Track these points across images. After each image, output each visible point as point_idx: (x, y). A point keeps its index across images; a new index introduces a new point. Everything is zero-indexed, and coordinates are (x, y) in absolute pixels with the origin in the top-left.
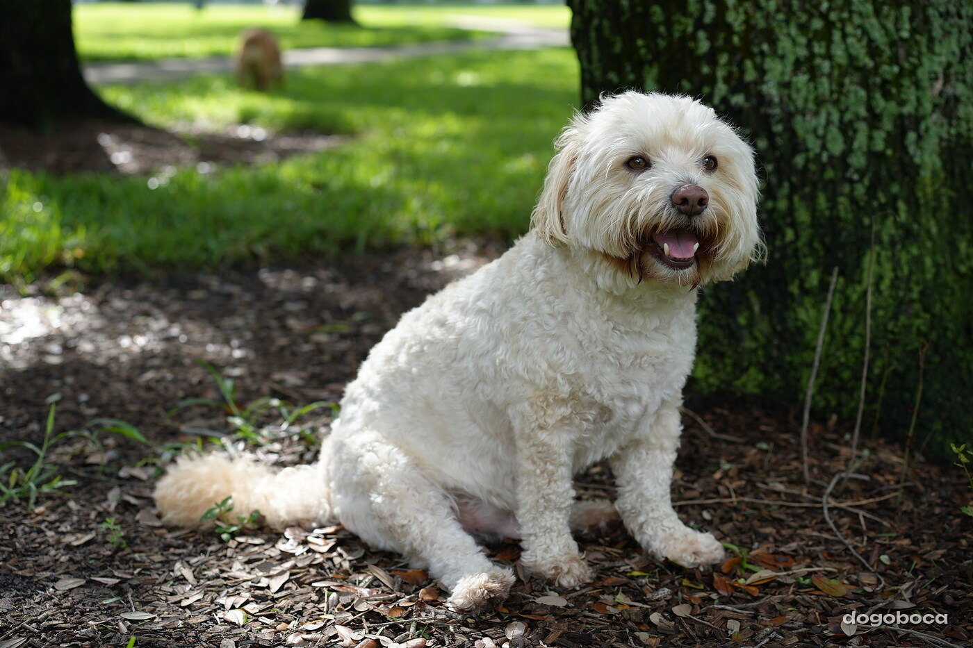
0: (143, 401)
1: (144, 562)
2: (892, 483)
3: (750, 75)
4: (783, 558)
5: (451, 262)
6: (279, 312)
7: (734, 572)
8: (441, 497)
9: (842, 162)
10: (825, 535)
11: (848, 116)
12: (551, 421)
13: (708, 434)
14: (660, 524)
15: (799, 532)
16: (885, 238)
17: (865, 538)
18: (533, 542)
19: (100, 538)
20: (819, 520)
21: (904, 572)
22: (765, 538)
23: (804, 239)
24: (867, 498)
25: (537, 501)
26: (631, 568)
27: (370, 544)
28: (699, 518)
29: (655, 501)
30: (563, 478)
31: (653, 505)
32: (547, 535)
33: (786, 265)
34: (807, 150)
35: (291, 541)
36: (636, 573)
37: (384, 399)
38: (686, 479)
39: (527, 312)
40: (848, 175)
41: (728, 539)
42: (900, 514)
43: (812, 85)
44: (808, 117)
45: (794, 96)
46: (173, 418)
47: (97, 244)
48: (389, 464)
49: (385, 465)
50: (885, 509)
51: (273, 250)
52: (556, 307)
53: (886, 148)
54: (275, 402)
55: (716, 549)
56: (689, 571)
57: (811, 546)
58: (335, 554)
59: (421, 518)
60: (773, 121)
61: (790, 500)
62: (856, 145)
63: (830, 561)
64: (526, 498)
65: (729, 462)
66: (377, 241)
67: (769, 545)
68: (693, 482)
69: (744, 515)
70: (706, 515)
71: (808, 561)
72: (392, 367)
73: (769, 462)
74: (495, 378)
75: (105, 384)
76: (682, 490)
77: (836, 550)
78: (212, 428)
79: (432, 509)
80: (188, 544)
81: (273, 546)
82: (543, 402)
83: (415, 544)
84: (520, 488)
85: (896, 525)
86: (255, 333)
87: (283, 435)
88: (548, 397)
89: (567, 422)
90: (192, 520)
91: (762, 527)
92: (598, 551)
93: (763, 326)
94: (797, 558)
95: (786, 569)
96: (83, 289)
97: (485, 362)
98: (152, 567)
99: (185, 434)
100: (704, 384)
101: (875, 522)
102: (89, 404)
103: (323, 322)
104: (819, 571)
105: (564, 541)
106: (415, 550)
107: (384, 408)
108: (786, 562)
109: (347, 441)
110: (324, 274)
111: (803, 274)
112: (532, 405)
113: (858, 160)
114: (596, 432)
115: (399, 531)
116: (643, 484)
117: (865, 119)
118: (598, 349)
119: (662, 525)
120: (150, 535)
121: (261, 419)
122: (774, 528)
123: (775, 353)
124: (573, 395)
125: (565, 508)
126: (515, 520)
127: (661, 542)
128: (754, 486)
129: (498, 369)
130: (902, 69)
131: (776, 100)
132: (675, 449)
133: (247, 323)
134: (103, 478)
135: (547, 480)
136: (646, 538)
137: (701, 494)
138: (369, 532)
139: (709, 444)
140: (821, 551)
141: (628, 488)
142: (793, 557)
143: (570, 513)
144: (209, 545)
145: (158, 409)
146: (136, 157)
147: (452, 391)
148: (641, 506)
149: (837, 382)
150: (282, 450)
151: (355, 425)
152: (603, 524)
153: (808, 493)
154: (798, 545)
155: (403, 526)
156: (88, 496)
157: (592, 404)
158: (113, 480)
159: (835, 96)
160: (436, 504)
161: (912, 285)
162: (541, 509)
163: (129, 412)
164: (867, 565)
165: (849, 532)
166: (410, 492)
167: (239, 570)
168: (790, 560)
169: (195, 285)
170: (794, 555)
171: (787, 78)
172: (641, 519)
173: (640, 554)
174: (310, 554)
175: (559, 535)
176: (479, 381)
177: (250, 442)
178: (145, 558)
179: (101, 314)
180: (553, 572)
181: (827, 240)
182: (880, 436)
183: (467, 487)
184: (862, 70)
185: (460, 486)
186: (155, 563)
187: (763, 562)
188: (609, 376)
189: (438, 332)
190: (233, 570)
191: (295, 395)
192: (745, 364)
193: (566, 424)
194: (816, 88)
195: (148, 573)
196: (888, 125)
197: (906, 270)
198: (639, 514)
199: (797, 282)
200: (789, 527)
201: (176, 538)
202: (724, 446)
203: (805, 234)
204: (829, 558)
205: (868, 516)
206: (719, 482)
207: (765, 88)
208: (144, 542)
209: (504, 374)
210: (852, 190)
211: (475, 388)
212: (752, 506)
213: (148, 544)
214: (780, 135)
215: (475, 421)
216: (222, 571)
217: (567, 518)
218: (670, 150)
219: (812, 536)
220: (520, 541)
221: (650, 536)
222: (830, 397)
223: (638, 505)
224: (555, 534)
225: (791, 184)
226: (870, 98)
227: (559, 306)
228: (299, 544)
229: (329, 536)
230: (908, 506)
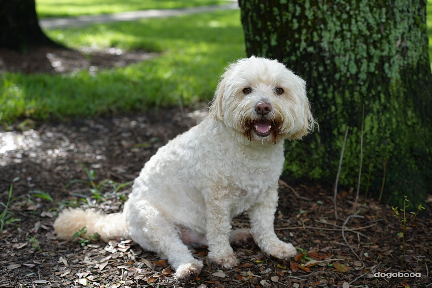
0: (55, 180)
1: (47, 256)
2: (374, 219)
3: (316, 39)
4: (322, 254)
5: (197, 113)
6: (118, 138)
7: (300, 261)
8: (174, 229)
9: (356, 77)
10: (342, 244)
11: (358, 57)
12: (220, 196)
13: (297, 196)
14: (269, 240)
15: (331, 242)
16: (375, 110)
17: (359, 245)
18: (213, 248)
19: (29, 245)
20: (340, 236)
21: (374, 260)
22: (315, 245)
23: (339, 111)
24: (362, 226)
25: (215, 231)
26: (256, 259)
27: (144, 248)
28: (288, 235)
29: (267, 230)
30: (225, 220)
31: (266, 231)
32: (219, 245)
33: (332, 122)
34: (340, 71)
35: (111, 247)
36: (258, 261)
37: (150, 186)
38: (284, 217)
39: (209, 149)
40: (359, 82)
41: (300, 245)
42: (376, 233)
43: (342, 43)
44: (341, 57)
45: (335, 48)
46: (67, 188)
47: (40, 107)
48: (151, 215)
49: (149, 215)
50: (370, 231)
51: (118, 108)
52: (221, 147)
53: (376, 70)
54: (111, 182)
55: (293, 251)
56: (280, 260)
57: (335, 248)
58: (129, 253)
59: (164, 238)
60: (326, 59)
61: (328, 227)
62: (362, 69)
63: (343, 255)
64: (210, 229)
65: (303, 209)
66: (164, 104)
67: (317, 248)
68: (287, 219)
69: (308, 234)
70: (291, 234)
71: (333, 255)
72: (153, 172)
73: (321, 209)
74: (196, 177)
75: (39, 172)
76: (282, 223)
77: (346, 250)
78: (83, 193)
79: (169, 234)
80: (67, 248)
81: (103, 249)
82: (216, 188)
83: (162, 250)
84: (207, 224)
85: (373, 239)
86: (107, 148)
87: (113, 197)
88: (218, 186)
89: (227, 197)
90: (69, 237)
91: (315, 240)
92: (243, 251)
93: (322, 149)
94: (328, 254)
95: (322, 260)
96: (34, 127)
97: (192, 170)
98: (50, 258)
99: (71, 196)
100: (296, 174)
101: (364, 238)
102: (31, 182)
103: (137, 142)
104: (337, 260)
105: (226, 248)
106: (162, 252)
107: (150, 190)
108: (323, 256)
109: (134, 204)
110: (141, 119)
111: (339, 126)
112: (212, 189)
113: (363, 76)
114: (240, 200)
115: (155, 244)
116: (261, 222)
117: (366, 58)
118: (240, 166)
119: (270, 240)
120: (51, 244)
121: (105, 189)
122: (320, 240)
123: (327, 160)
124: (229, 185)
125: (227, 233)
126: (206, 238)
127: (269, 247)
128: (314, 221)
129: (197, 173)
130: (382, 36)
131: (327, 49)
132: (276, 207)
133: (104, 143)
134: (34, 217)
135: (219, 222)
136: (263, 245)
137: (290, 224)
138: (143, 244)
139: (296, 201)
140: (339, 251)
141: (255, 224)
142: (327, 254)
143: (229, 235)
144: (76, 248)
145: (61, 184)
146: (63, 64)
147: (178, 183)
148: (261, 232)
149: (353, 173)
150: (112, 204)
151: (138, 197)
152: (245, 239)
153: (337, 224)
154: (329, 248)
155: (157, 242)
156: (26, 225)
157: (238, 189)
158: (38, 218)
159: (353, 48)
160: (171, 232)
161: (387, 131)
162: (217, 234)
163: (48, 185)
164: (358, 257)
165: (352, 242)
166: (160, 227)
167: (87, 260)
168: (325, 255)
169: (83, 125)
170: (327, 253)
171: (332, 40)
172: (261, 237)
173: (261, 252)
174: (118, 253)
175: (224, 245)
176: (190, 178)
177: (99, 201)
178: (47, 254)
179: (41, 139)
180: (221, 261)
181: (350, 111)
182: (372, 197)
183: (185, 224)
184: (364, 36)
185: (182, 223)
186: (51, 256)
187: (313, 256)
188: (244, 177)
189: (172, 157)
190: (85, 260)
191: (121, 177)
192: (314, 165)
193: (227, 198)
194: (344, 44)
195: (48, 261)
196: (376, 60)
197: (384, 124)
198: (260, 235)
199: (336, 129)
200: (327, 240)
201: (62, 245)
202: (303, 202)
203: (340, 109)
204: (342, 254)
205: (361, 234)
206: (298, 219)
207: (322, 44)
208: (48, 246)
209: (200, 176)
210: (360, 89)
211: (188, 181)
212: (312, 230)
213: (50, 248)
214: (329, 65)
215: (188, 196)
216: (80, 261)
217: (228, 238)
218: (261, 85)
219: (336, 244)
220: (208, 247)
221: (265, 245)
222: (350, 180)
223: (259, 231)
224: (222, 245)
225: (334, 86)
226: (368, 49)
227: (223, 147)
228: (114, 248)
229: (127, 244)
230: (380, 230)
